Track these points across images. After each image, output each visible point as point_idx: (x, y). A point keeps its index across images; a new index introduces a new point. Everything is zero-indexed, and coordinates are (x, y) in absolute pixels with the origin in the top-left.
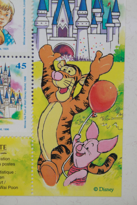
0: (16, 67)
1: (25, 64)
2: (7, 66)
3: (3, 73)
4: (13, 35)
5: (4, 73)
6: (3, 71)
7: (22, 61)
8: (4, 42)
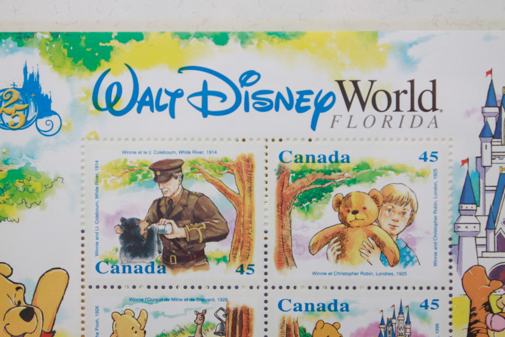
0: (421, 306)
1: (438, 300)
2: (404, 305)
3: (396, 318)
4: (415, 249)
5: (399, 318)
6: (397, 315)
7: (431, 295)
8: (398, 261)
